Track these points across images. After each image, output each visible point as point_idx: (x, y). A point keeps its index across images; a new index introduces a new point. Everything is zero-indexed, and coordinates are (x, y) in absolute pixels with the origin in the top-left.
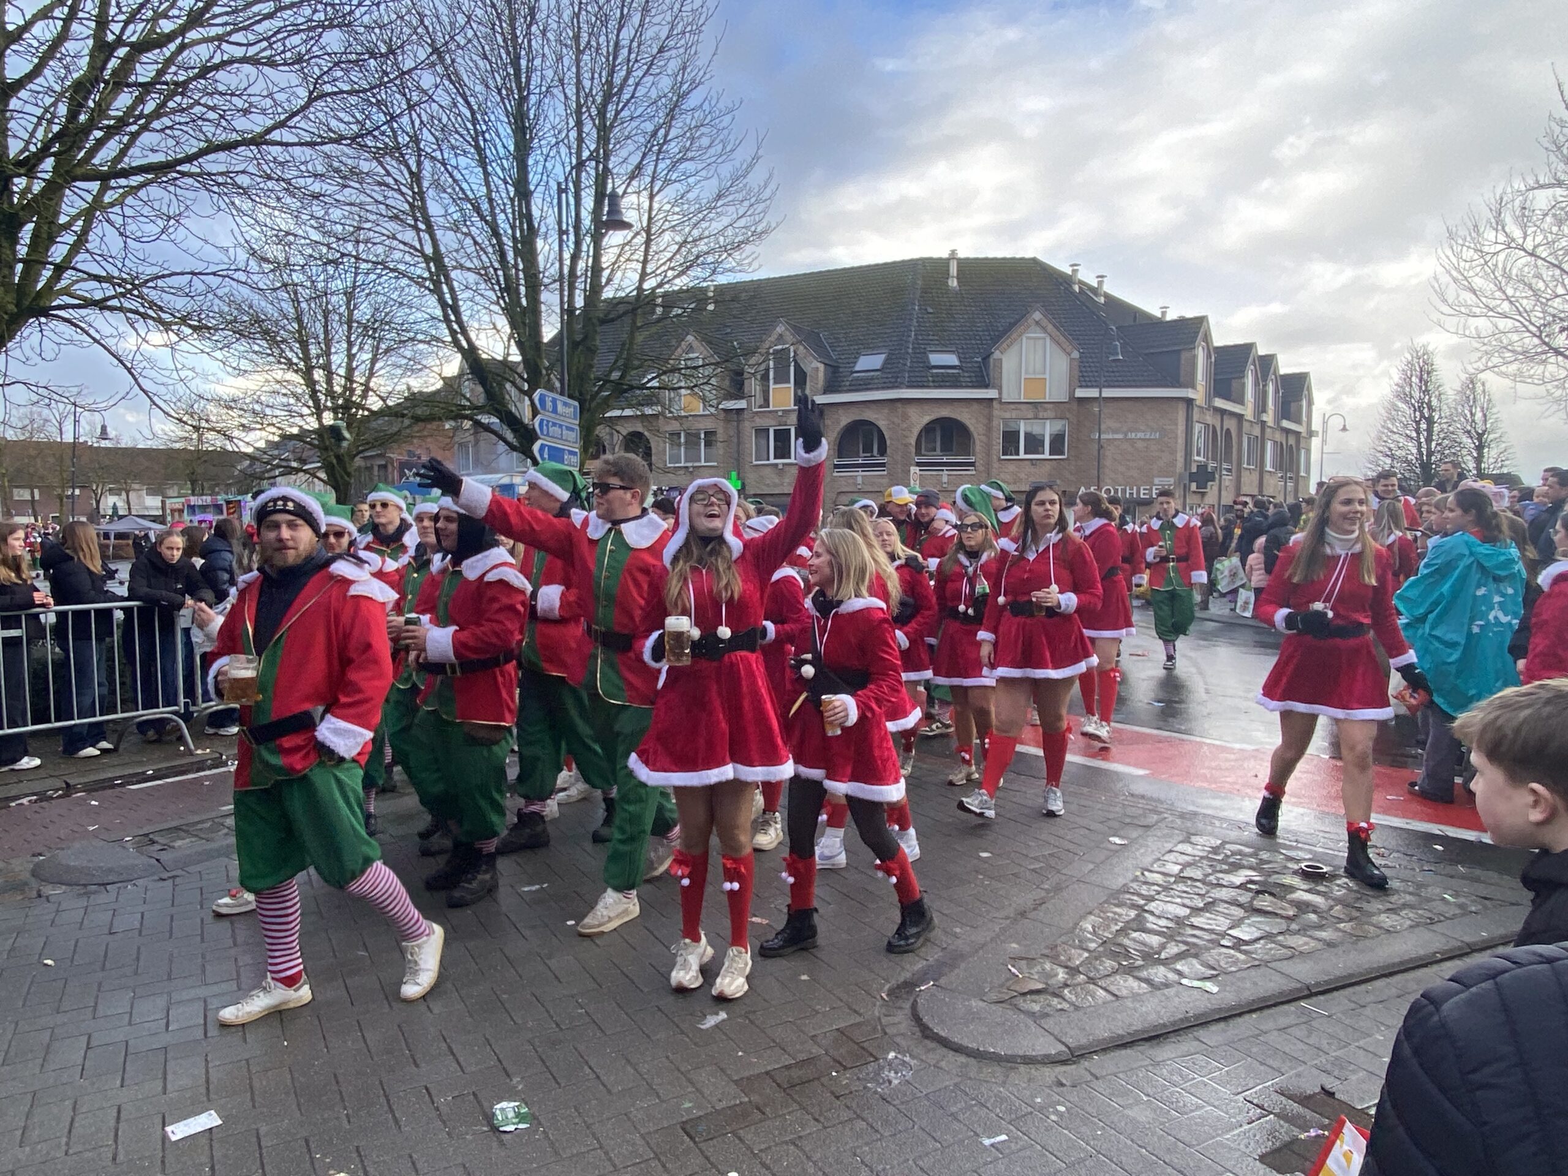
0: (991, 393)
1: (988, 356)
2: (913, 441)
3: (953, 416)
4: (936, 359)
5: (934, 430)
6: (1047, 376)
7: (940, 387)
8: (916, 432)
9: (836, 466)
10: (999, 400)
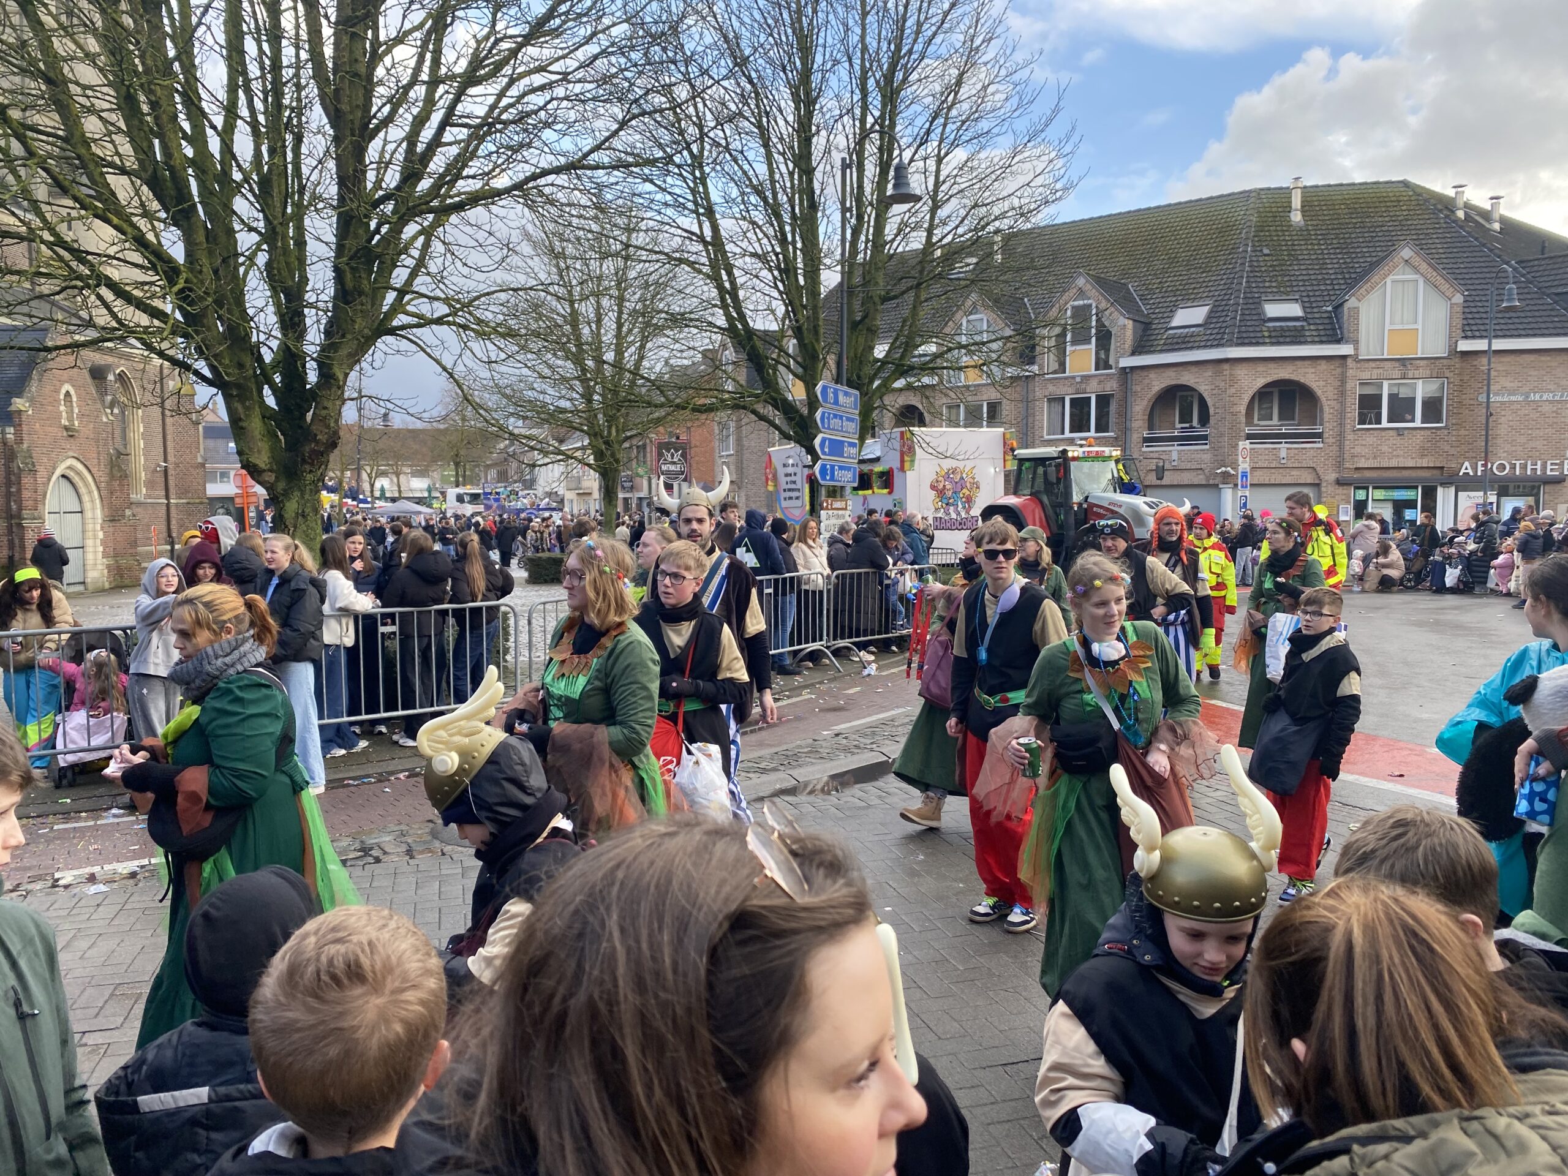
0: (1345, 349)
1: (1342, 304)
2: (1243, 409)
3: (1294, 377)
4: (1273, 310)
5: (1271, 393)
6: (1419, 326)
7: (1279, 343)
8: (1246, 398)
9: (1146, 440)
10: (1355, 358)
